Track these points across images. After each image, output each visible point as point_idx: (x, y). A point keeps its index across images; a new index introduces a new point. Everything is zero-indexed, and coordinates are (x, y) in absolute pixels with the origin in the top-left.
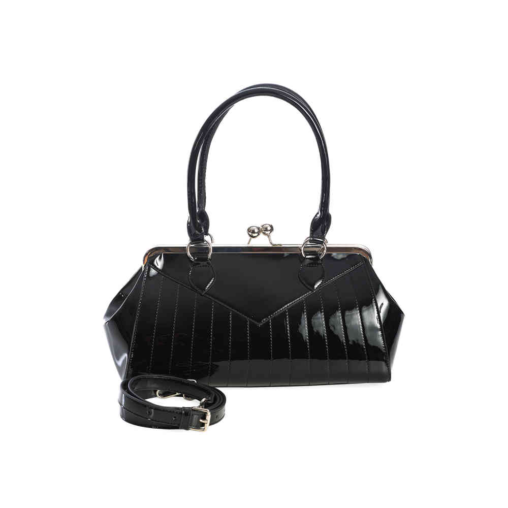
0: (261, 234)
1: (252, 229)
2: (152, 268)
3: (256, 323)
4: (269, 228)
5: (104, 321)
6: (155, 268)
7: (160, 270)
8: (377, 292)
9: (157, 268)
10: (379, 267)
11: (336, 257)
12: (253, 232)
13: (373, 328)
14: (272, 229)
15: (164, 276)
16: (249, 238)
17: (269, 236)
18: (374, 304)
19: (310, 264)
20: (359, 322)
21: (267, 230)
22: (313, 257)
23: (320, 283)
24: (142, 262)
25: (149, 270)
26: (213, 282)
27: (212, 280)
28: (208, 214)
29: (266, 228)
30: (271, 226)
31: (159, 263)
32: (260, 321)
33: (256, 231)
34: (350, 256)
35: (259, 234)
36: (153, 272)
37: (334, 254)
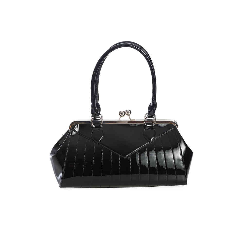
0: (126, 115)
1: (121, 112)
2: (73, 131)
3: (123, 157)
4: (129, 112)
5: (50, 157)
6: (75, 131)
7: (77, 132)
8: (180, 142)
9: (76, 131)
10: (181, 130)
11: (161, 126)
12: (122, 114)
13: (179, 160)
14: (131, 112)
15: (79, 135)
16: (120, 116)
17: (129, 116)
18: (179, 148)
19: (149, 129)
20: (172, 157)
21: (128, 113)
22: (150, 125)
23: (153, 138)
24: (69, 128)
25: (72, 132)
26: (103, 137)
27: (102, 137)
28: (100, 105)
29: (128, 112)
30: (130, 111)
31: (77, 129)
32: (125, 156)
33: (123, 113)
34: (167, 125)
35: (124, 115)
36: (74, 133)
37: (160, 124)
